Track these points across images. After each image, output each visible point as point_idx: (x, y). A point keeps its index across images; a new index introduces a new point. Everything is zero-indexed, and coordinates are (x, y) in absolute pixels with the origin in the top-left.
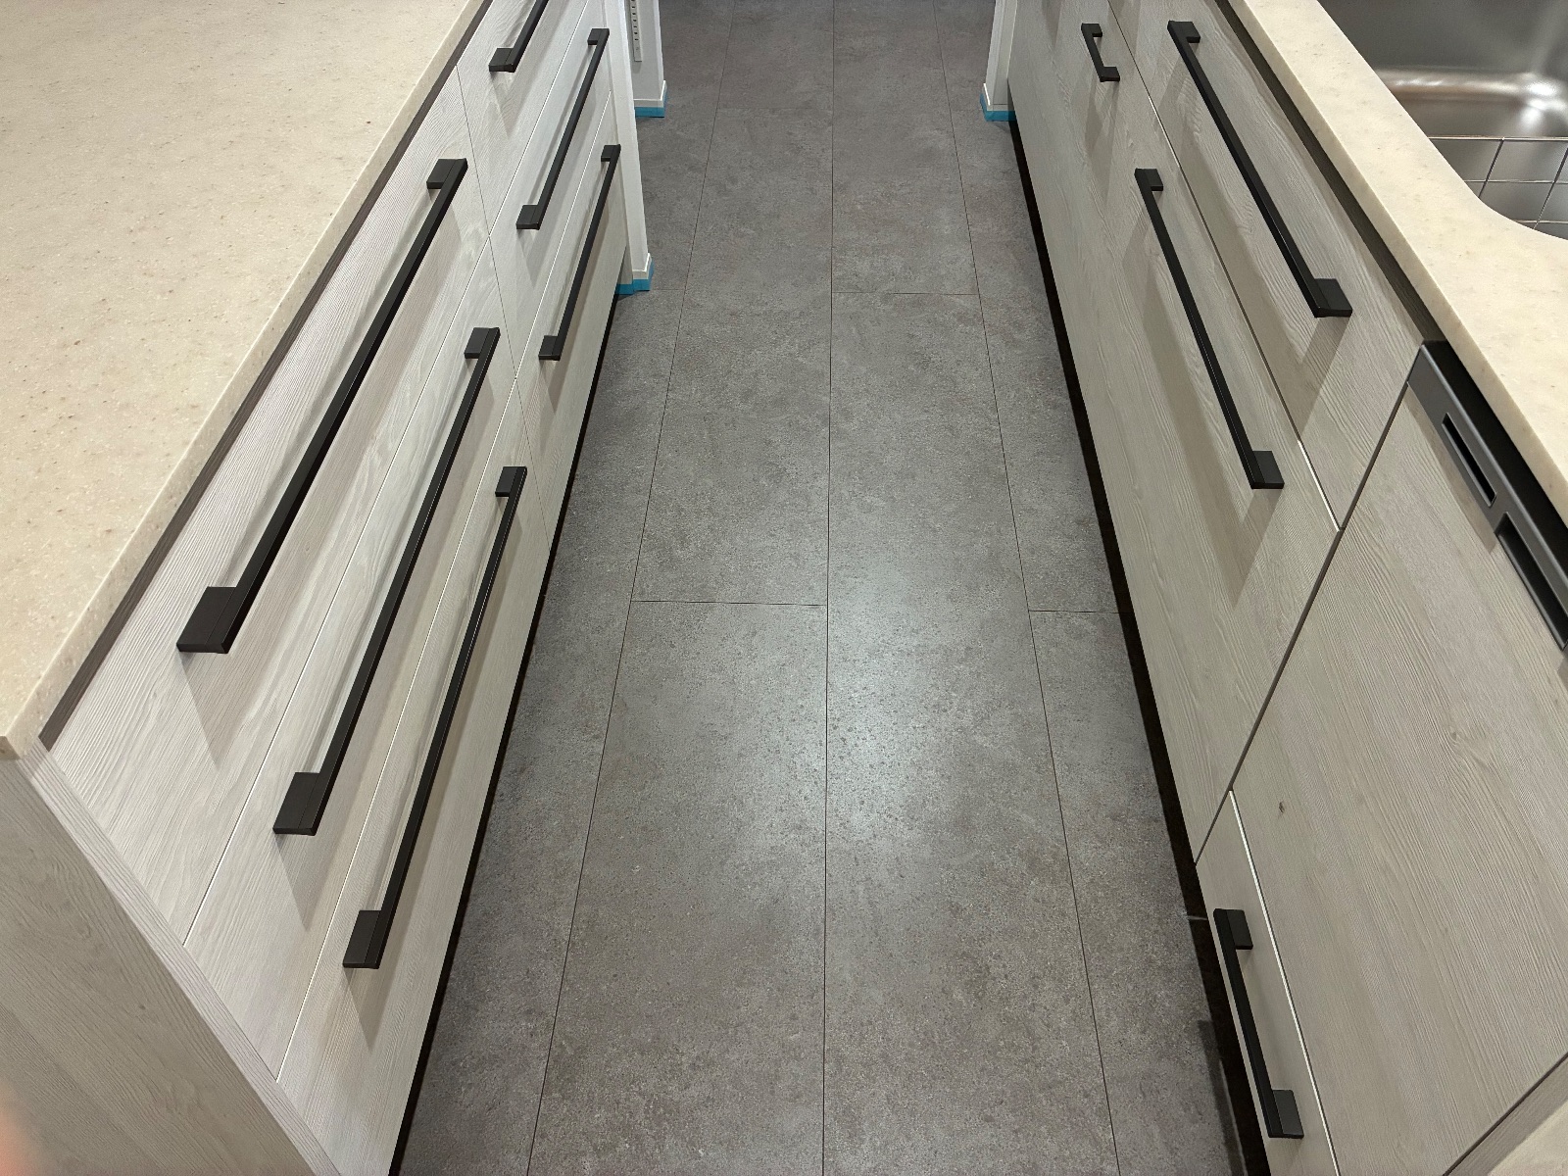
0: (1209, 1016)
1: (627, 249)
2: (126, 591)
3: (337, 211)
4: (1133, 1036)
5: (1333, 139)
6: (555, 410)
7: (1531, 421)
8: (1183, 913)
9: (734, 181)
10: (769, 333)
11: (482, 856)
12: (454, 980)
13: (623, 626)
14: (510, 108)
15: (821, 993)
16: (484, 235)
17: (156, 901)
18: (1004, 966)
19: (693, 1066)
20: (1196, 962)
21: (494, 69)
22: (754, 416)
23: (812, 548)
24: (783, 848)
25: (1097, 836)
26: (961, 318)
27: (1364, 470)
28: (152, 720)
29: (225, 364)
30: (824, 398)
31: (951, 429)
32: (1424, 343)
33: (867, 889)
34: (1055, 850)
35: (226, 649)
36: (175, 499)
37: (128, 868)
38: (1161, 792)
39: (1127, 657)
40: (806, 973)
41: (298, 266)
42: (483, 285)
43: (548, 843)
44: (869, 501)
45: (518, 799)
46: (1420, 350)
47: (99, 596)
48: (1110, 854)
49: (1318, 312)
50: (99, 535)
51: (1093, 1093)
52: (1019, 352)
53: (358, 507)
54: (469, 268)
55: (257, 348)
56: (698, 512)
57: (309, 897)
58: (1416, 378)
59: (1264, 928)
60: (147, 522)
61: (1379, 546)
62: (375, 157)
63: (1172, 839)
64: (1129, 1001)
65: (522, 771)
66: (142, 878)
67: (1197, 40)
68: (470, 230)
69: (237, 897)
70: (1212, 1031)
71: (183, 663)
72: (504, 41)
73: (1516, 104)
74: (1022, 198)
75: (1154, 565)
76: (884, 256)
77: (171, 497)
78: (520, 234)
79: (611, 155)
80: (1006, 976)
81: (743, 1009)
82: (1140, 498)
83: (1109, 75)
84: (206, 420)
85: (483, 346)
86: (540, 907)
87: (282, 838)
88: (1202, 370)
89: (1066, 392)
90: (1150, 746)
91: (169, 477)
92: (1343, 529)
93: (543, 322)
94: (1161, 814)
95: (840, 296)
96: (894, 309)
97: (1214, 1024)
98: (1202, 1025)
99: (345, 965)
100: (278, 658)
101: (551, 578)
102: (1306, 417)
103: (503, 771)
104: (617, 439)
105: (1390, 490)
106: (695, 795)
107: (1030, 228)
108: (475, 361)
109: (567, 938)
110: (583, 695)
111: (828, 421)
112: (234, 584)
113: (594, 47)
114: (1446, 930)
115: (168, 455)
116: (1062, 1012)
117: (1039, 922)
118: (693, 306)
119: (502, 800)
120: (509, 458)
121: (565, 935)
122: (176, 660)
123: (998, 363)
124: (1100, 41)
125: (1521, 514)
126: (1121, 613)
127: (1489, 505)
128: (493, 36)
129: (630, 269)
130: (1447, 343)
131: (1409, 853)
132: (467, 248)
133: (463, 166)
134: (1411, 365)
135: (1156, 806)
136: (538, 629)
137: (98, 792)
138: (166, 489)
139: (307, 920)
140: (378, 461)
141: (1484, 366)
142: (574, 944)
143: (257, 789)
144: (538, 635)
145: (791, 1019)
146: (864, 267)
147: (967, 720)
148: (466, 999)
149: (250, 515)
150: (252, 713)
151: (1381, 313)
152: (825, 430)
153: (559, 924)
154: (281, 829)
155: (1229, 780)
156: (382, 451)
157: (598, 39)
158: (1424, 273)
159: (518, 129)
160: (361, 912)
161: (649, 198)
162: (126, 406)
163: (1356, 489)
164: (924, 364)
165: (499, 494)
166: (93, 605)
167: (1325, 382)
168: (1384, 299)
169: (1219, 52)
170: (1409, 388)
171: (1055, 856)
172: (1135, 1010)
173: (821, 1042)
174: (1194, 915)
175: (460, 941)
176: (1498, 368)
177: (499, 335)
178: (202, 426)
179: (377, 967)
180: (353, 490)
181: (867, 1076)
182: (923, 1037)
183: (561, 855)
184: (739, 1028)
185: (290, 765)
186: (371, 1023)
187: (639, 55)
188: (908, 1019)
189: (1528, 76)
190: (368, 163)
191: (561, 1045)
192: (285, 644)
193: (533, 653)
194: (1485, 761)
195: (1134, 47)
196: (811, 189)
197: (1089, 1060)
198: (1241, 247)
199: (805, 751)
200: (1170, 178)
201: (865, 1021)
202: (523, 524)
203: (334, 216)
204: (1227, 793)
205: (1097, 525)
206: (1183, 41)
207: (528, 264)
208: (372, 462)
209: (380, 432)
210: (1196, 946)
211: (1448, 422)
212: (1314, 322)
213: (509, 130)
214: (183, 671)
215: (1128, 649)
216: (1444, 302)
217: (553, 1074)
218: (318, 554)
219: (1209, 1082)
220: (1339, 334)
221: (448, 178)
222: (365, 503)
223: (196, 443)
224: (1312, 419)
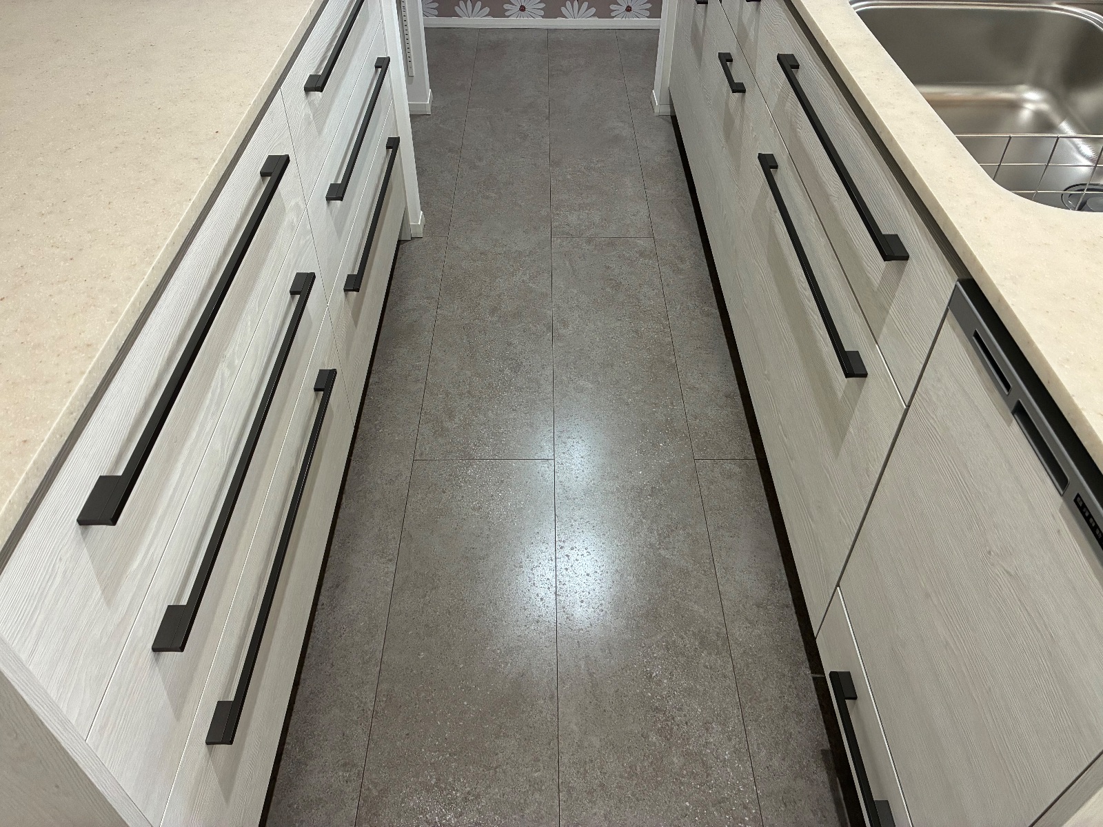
0: (829, 745)
1: (406, 209)
2: (37, 485)
3: (194, 198)
4: (775, 763)
5: (892, 139)
6: (356, 326)
7: (1033, 337)
8: (808, 672)
9: (480, 159)
10: (508, 266)
11: (309, 651)
12: (289, 744)
13: (409, 478)
14: (320, 116)
15: (556, 741)
16: (303, 206)
17: (64, 710)
18: (685, 716)
19: (466, 800)
20: (818, 707)
21: (308, 89)
22: (499, 325)
23: (542, 418)
24: (526, 636)
25: (747, 619)
26: (642, 254)
27: (922, 366)
28: (58, 579)
29: (112, 313)
30: (548, 312)
31: (637, 332)
32: (958, 280)
33: (587, 663)
34: (717, 630)
35: (114, 521)
36: (75, 414)
37: (43, 688)
38: (790, 586)
39: (763, 490)
40: (545, 727)
41: (165, 239)
42: (302, 242)
43: (357, 639)
44: (581, 384)
45: (334, 607)
46: (956, 286)
47: (18, 490)
48: (757, 632)
49: (886, 258)
50: (17, 445)
51: (750, 806)
52: (681, 277)
53: (213, 409)
54: (292, 230)
55: (136, 299)
56: (461, 395)
57: (179, 698)
58: (954, 305)
59: (864, 684)
60: (53, 433)
61: (933, 418)
62: (222, 157)
63: (799, 620)
64: (773, 738)
65: (337, 586)
66: (53, 694)
67: (797, 67)
68: (293, 203)
69: (125, 702)
70: (830, 757)
71: (82, 534)
72: (314, 70)
73: (1015, 106)
74: (681, 169)
75: (780, 427)
76: (587, 212)
77: (72, 413)
78: (328, 203)
79: (393, 144)
80: (686, 723)
81: (500, 755)
82: (769, 380)
83: (738, 88)
84: (97, 355)
85: (303, 285)
86: (352, 686)
87: (159, 655)
88: (808, 293)
89: (715, 304)
90: (781, 553)
91: (70, 399)
92: (908, 406)
93: (347, 265)
94: (791, 602)
95: (557, 240)
96: (595, 249)
97: (832, 751)
98: (824, 752)
99: (208, 743)
100: (154, 524)
101: (356, 445)
102: (881, 329)
103: (323, 587)
104: (401, 344)
105: (939, 380)
106: (462, 600)
107: (688, 190)
108: (298, 297)
109: (372, 709)
110: (380, 530)
111: (551, 328)
112: (120, 473)
113: (380, 69)
114: (990, 689)
115: (69, 382)
116: (726, 747)
117: (709, 683)
118: (454, 248)
119: (323, 609)
120: (323, 363)
121: (370, 706)
122: (77, 531)
123: (668, 285)
124: (731, 64)
125: (1029, 401)
126: (758, 459)
127: (1007, 393)
128: (307, 65)
129: (408, 221)
130: (973, 280)
131: (962, 634)
132: (290, 216)
133: (286, 160)
134: (950, 295)
135: (787, 596)
136: (347, 483)
137: (19, 635)
138: (68, 408)
139: (178, 711)
140: (227, 373)
141: (1000, 299)
142: (377, 713)
143: (139, 621)
144: (346, 487)
145: (534, 761)
146: (573, 218)
147: (653, 539)
148: (298, 757)
149: (131, 421)
150: (136, 564)
151: (929, 260)
152: (550, 334)
153: (366, 698)
154: (158, 648)
155: (837, 579)
156: (231, 366)
157: (382, 65)
158: (956, 233)
159: (326, 130)
160: (219, 703)
161: (421, 171)
162: (37, 346)
163: (916, 380)
164: (617, 286)
165: (316, 390)
166: (13, 498)
167: (893, 304)
168: (931, 250)
169: (811, 74)
170: (950, 312)
171: (718, 635)
172: (777, 743)
173: (556, 777)
174: (816, 673)
175: (293, 714)
176: (1010, 300)
177: (314, 277)
178: (95, 360)
179: (231, 743)
180: (210, 395)
181: (590, 801)
182: (629, 770)
183: (366, 647)
184: (497, 770)
185: (164, 601)
186: (227, 782)
187: (412, 72)
188: (618, 757)
189: (1022, 87)
190: (217, 162)
191: (369, 789)
192: (160, 512)
193: (343, 501)
194: (1013, 573)
195: (755, 70)
196: (535, 165)
197: (746, 781)
198: (832, 209)
199: (541, 565)
200: (782, 159)
201: (587, 760)
202: (335, 409)
203: (192, 202)
204: (836, 588)
205: (739, 397)
206: (788, 68)
207: (335, 224)
208: (223, 374)
209: (228, 354)
210: (818, 696)
211: (976, 336)
212: (883, 264)
213: (320, 132)
214: (82, 540)
215: (764, 485)
216: (971, 254)
217: (364, 810)
218: (183, 445)
219: (830, 794)
220: (901, 272)
221: (275, 169)
222: (218, 404)
223: (90, 372)
224: (885, 330)
